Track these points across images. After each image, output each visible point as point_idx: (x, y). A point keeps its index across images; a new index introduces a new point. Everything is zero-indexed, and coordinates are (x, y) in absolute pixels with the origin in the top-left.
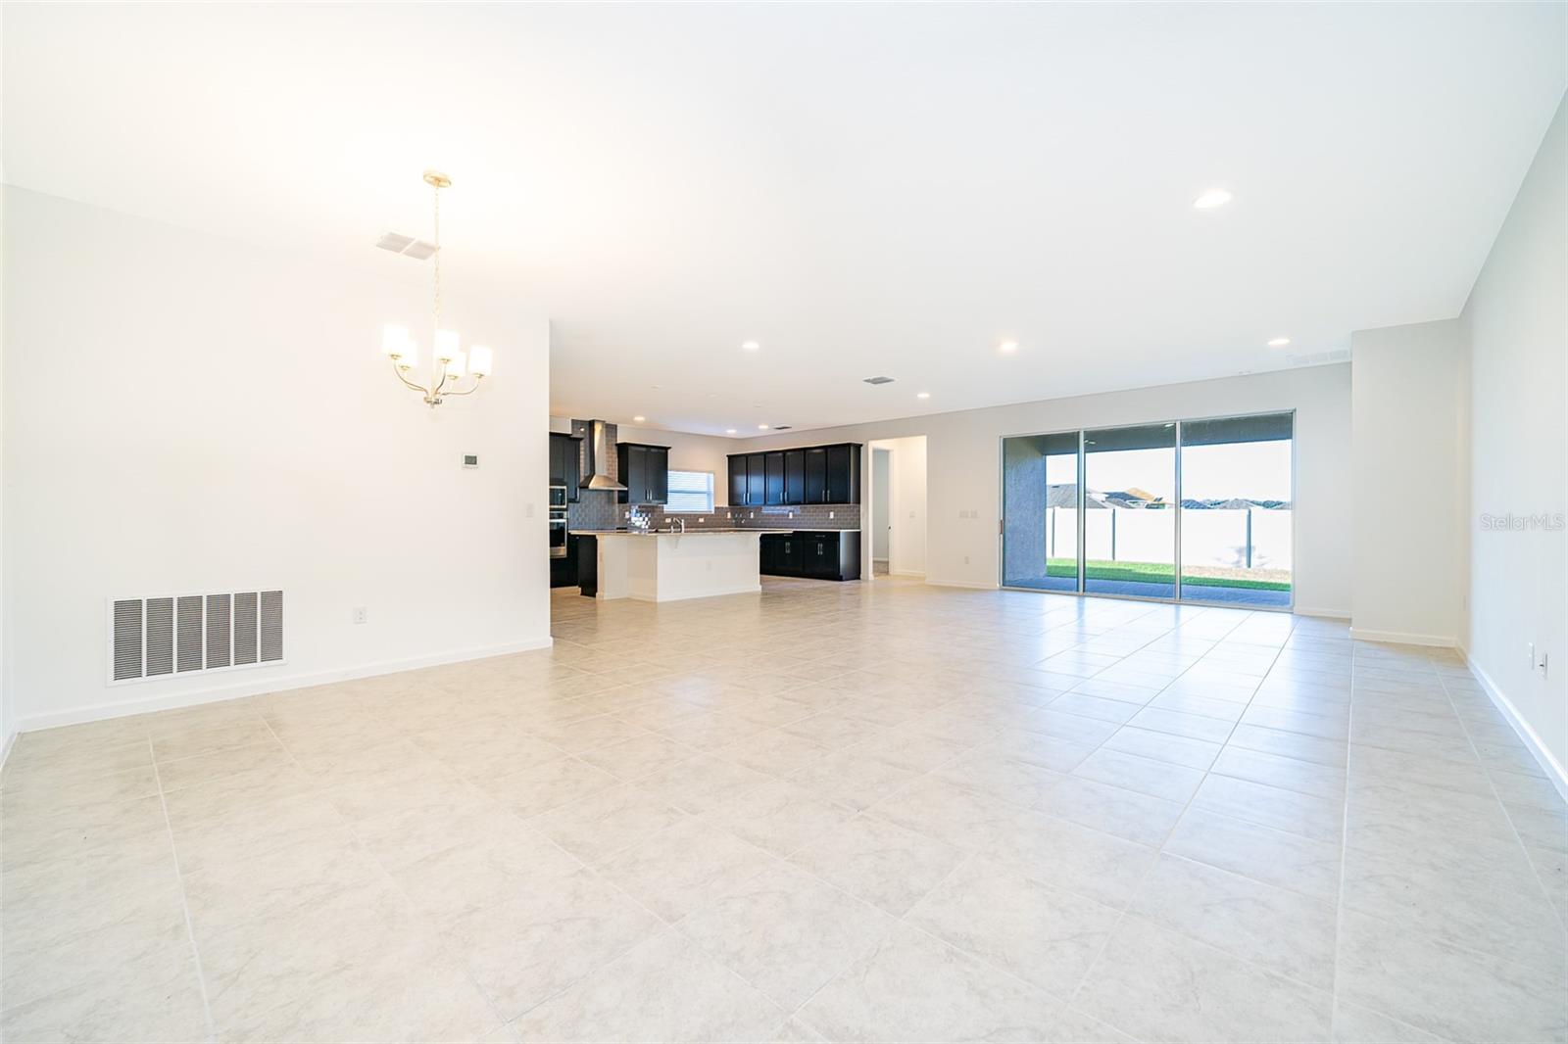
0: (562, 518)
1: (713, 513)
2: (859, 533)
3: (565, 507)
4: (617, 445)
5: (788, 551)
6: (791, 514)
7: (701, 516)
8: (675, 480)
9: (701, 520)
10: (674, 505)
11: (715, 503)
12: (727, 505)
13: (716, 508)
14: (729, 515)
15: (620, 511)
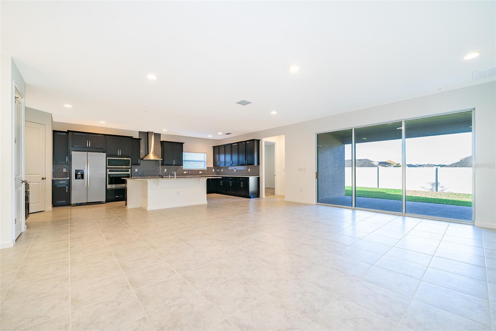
0: (128, 172)
1: (206, 169)
2: (259, 177)
3: (130, 167)
4: (160, 142)
5: (231, 185)
6: (235, 170)
7: (200, 171)
8: (186, 156)
9: (201, 172)
10: (186, 166)
11: (207, 166)
12: (213, 167)
13: (207, 167)
14: (213, 170)
15: (162, 169)
